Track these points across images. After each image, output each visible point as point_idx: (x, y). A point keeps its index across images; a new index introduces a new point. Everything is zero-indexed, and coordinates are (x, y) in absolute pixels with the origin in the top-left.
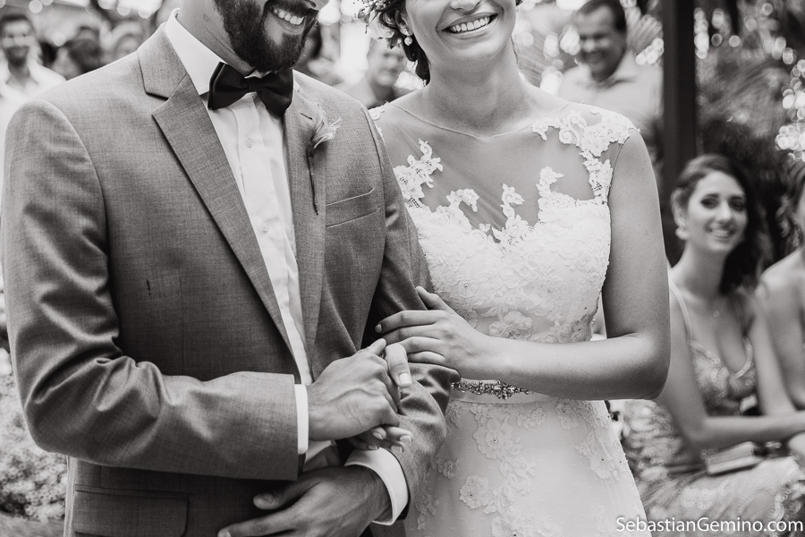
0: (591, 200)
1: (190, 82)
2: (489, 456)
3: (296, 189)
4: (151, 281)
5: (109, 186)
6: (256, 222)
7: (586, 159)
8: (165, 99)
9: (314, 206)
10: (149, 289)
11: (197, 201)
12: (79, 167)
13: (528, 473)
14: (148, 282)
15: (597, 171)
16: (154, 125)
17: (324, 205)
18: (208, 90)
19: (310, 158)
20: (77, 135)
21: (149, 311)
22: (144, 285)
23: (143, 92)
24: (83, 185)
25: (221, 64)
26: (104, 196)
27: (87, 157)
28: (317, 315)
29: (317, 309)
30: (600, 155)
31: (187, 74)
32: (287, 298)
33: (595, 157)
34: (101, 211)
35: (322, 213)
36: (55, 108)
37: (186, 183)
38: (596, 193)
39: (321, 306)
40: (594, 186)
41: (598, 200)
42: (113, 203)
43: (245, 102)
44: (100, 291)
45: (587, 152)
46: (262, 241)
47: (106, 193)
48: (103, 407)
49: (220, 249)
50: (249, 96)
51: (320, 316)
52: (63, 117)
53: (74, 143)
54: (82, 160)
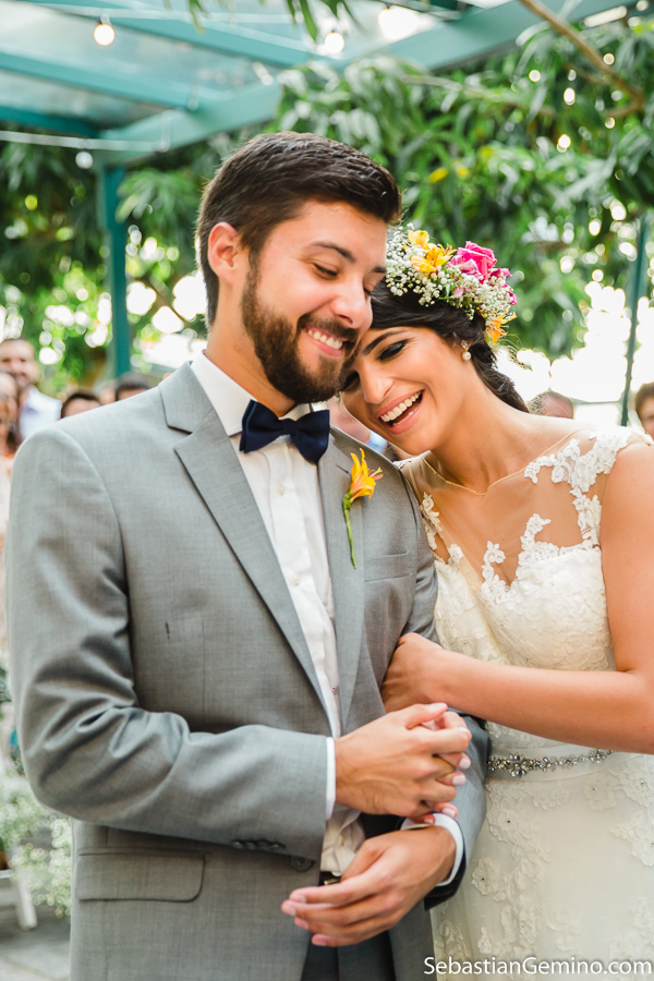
0: (579, 545)
1: (216, 417)
2: (500, 839)
3: (332, 540)
4: (170, 623)
5: (126, 521)
6: (288, 573)
7: (575, 497)
8: (189, 433)
9: (352, 559)
10: (168, 632)
11: (222, 541)
12: (95, 498)
13: (541, 858)
14: (167, 626)
15: (586, 510)
16: (177, 460)
17: (362, 560)
18: (241, 429)
19: (346, 511)
20: (92, 465)
21: (167, 656)
22: (163, 628)
23: (165, 427)
24: (98, 518)
25: (252, 402)
26: (120, 530)
27: (103, 488)
28: (355, 673)
29: (355, 666)
30: (587, 490)
31: (213, 408)
32: (322, 654)
33: (583, 493)
34: (117, 546)
35: (360, 567)
36: (68, 436)
37: (210, 521)
38: (585, 537)
39: (359, 663)
40: (583, 527)
41: (586, 544)
42: (130, 539)
43: (278, 445)
44: (119, 634)
45: (576, 489)
46: (295, 593)
47: (123, 528)
48: (120, 754)
49: (247, 592)
50: (281, 439)
51: (358, 674)
52: (76, 444)
53: (89, 473)
54: (96, 491)
